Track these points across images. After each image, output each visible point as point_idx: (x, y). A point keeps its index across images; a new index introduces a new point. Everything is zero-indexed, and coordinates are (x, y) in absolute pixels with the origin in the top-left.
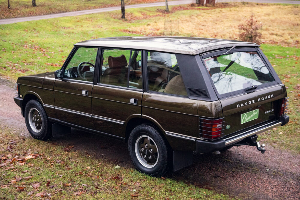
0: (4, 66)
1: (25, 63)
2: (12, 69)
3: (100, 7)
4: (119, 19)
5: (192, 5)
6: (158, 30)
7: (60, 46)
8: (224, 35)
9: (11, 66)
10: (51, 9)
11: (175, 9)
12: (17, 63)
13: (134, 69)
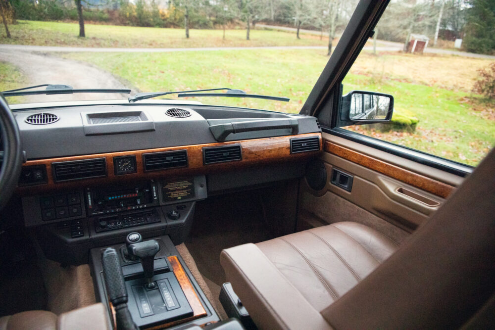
3: (309, 45)
4: (325, 56)
5: (400, 52)
6: (365, 68)
7: (251, 74)
8: (446, 82)
10: (261, 43)
11: (382, 53)
13: (324, 131)
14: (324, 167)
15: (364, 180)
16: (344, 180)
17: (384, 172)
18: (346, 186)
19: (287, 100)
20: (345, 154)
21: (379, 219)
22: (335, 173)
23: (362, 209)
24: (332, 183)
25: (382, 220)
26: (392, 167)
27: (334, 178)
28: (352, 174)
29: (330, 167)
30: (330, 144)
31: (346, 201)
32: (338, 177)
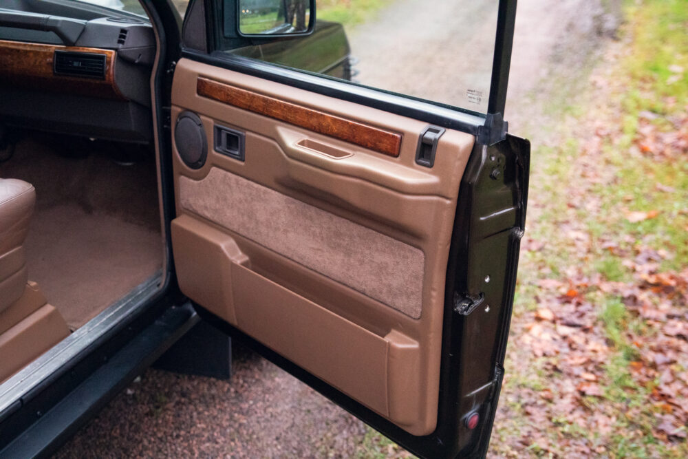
14: (201, 124)
15: (259, 137)
17: (284, 117)
18: (237, 153)
20: (228, 95)
21: (286, 197)
22: (219, 132)
23: (263, 188)
24: (216, 151)
25: (289, 198)
26: (292, 107)
27: (218, 143)
28: (241, 129)
29: (210, 123)
30: (205, 81)
31: (240, 178)
32: (224, 138)
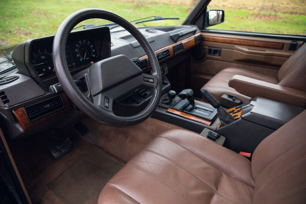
0: (9, 30)
1: (30, 26)
2: (17, 32)
9: (16, 30)
12: (23, 27)
13: (202, 32)
14: (204, 48)
15: (227, 50)
16: (217, 52)
17: (239, 44)
18: (217, 55)
19: (178, 19)
20: (215, 40)
21: (237, 64)
22: (210, 50)
23: (228, 63)
27: (210, 53)
28: (219, 48)
29: (207, 48)
30: (206, 37)
31: (218, 61)
32: (212, 52)
